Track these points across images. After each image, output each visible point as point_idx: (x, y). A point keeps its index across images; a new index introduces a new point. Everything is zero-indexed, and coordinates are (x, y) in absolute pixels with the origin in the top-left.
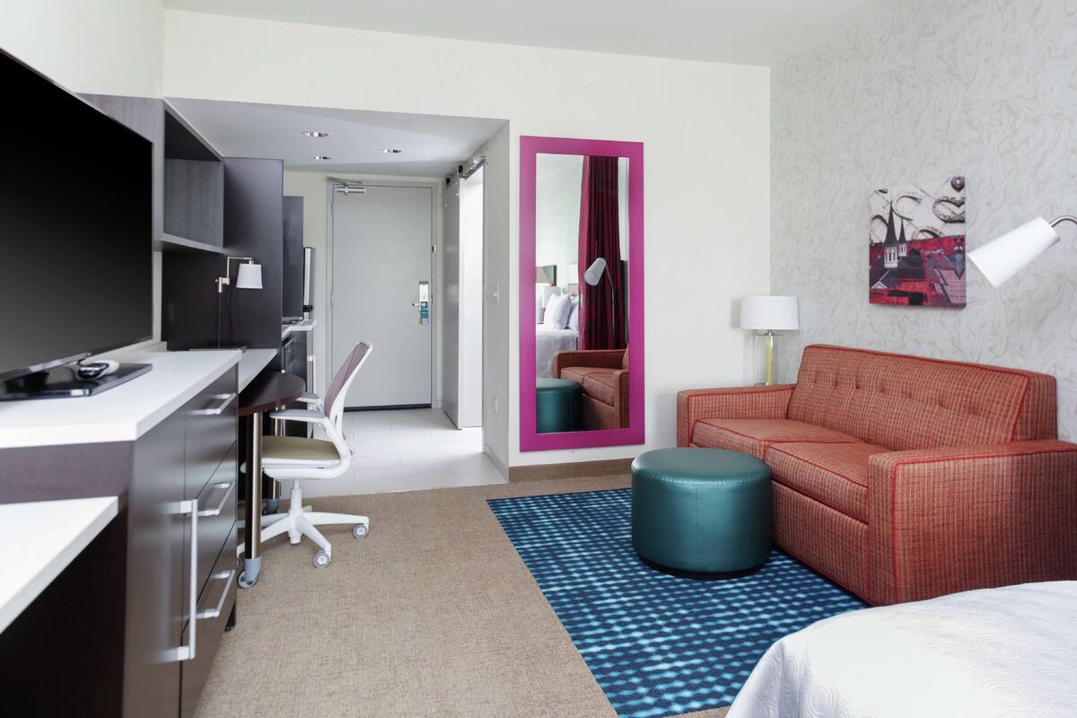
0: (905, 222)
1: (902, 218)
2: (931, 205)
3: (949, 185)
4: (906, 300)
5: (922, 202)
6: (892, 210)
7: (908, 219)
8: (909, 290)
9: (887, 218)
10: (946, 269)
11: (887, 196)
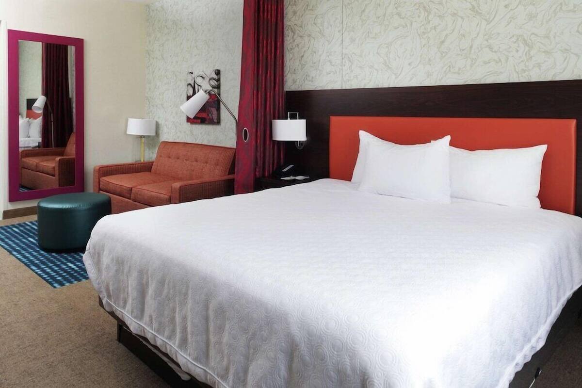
0: (199, 87)
1: (198, 85)
2: (208, 81)
3: (214, 73)
4: (199, 121)
5: (205, 79)
6: (195, 81)
7: (200, 86)
8: (200, 116)
9: (193, 85)
10: (212, 107)
11: (193, 75)
